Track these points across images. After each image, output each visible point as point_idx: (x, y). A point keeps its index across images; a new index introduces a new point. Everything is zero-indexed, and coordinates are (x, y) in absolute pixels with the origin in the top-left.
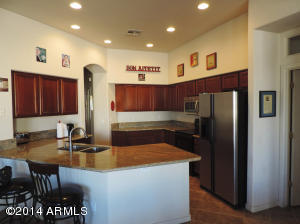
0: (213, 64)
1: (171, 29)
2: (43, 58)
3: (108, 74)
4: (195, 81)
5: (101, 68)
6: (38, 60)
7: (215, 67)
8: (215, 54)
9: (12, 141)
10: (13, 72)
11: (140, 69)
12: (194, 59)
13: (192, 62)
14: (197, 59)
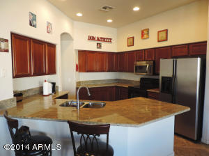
0: (165, 38)
1: (136, 9)
2: (34, 23)
3: (74, 42)
4: (145, 50)
5: (70, 35)
6: (31, 24)
7: (166, 40)
8: (167, 30)
9: (13, 100)
10: (12, 34)
11: (98, 40)
12: (145, 34)
13: (142, 36)
14: (148, 34)
